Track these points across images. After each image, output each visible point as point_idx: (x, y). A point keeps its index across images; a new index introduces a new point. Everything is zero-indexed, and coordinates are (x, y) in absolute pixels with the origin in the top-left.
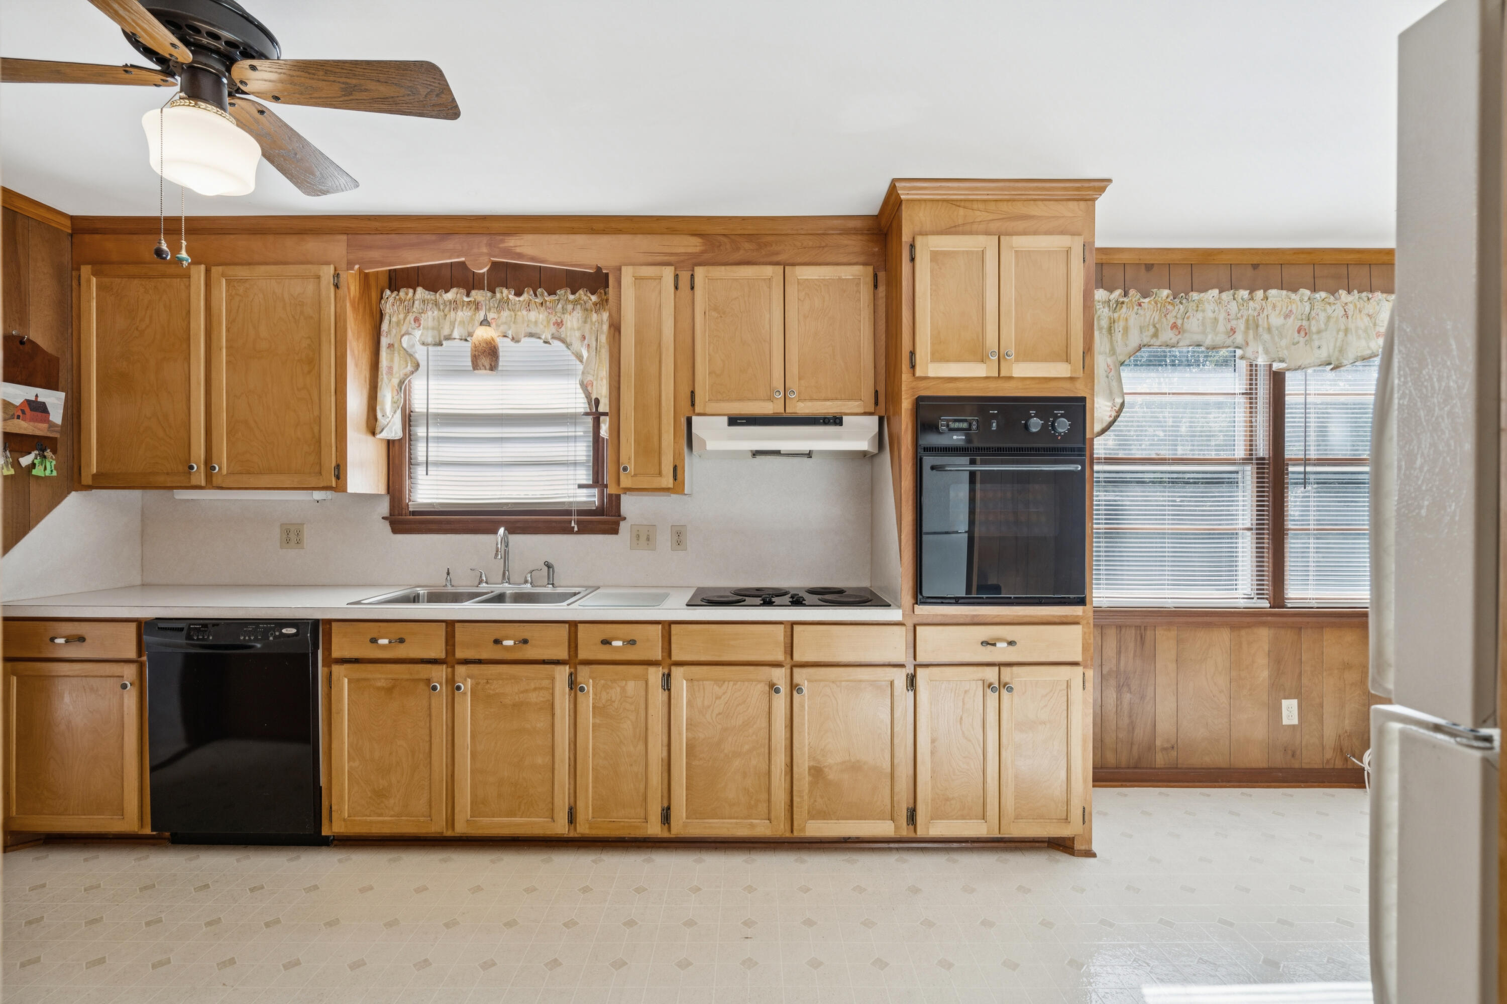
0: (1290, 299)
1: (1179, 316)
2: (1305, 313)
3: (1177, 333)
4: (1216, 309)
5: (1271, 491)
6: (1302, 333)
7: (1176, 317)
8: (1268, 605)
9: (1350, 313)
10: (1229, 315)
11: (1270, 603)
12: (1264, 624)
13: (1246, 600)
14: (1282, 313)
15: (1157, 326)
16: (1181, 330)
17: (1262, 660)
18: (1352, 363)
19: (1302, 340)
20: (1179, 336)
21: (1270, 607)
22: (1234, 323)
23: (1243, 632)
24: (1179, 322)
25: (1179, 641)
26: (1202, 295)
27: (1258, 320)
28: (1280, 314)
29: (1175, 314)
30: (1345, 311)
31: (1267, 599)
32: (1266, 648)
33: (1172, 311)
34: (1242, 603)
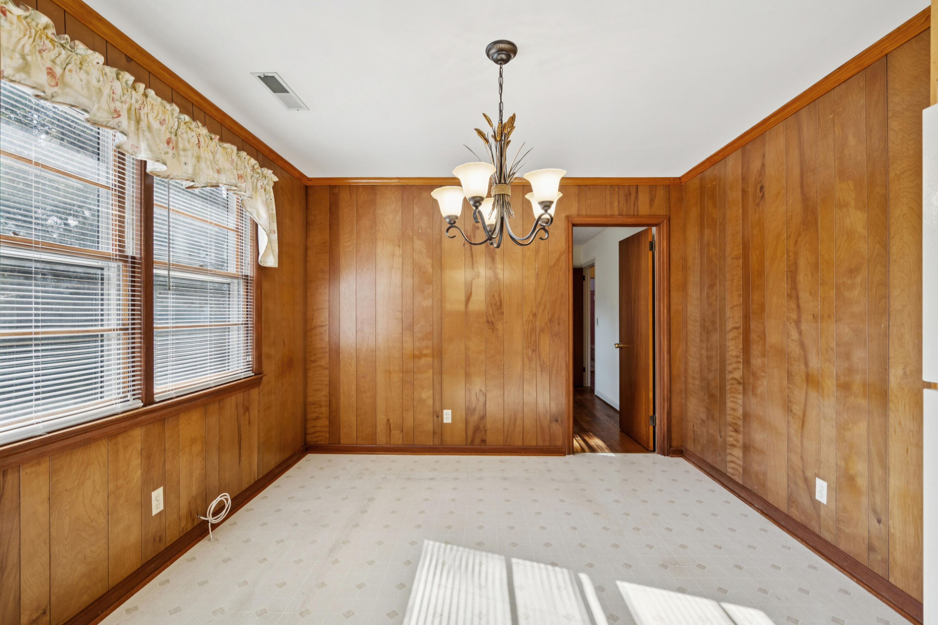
0: (165, 108)
1: (58, 61)
2: (174, 128)
3: (53, 83)
4: (101, 79)
5: (142, 291)
6: (171, 145)
7: (53, 61)
8: (142, 404)
9: (202, 144)
10: (113, 93)
11: (142, 402)
12: (138, 425)
13: (121, 404)
14: (158, 118)
15: (29, 58)
16: (59, 82)
17: (136, 462)
18: (203, 187)
19: (171, 152)
20: (56, 89)
21: (144, 406)
22: (118, 105)
23: (120, 439)
24: (58, 71)
25: (52, 473)
26: (90, 52)
27: (140, 114)
28: (156, 117)
29: (53, 57)
30: (199, 141)
31: (139, 398)
32: (139, 447)
33: (50, 51)
34: (119, 407)
